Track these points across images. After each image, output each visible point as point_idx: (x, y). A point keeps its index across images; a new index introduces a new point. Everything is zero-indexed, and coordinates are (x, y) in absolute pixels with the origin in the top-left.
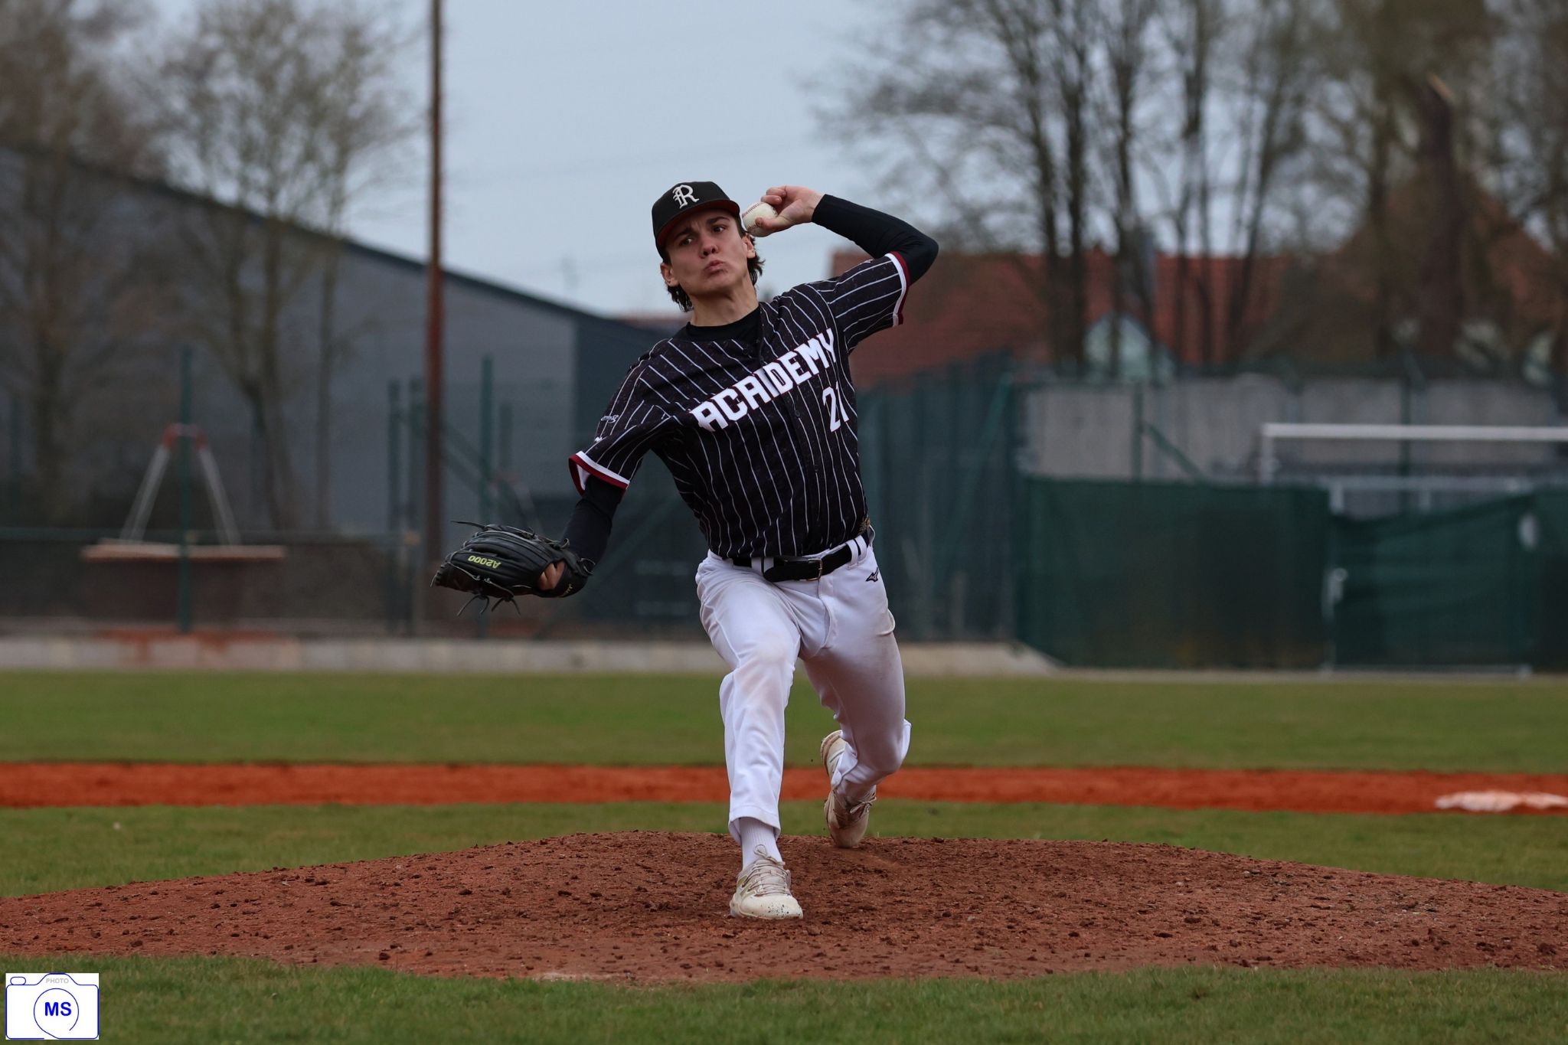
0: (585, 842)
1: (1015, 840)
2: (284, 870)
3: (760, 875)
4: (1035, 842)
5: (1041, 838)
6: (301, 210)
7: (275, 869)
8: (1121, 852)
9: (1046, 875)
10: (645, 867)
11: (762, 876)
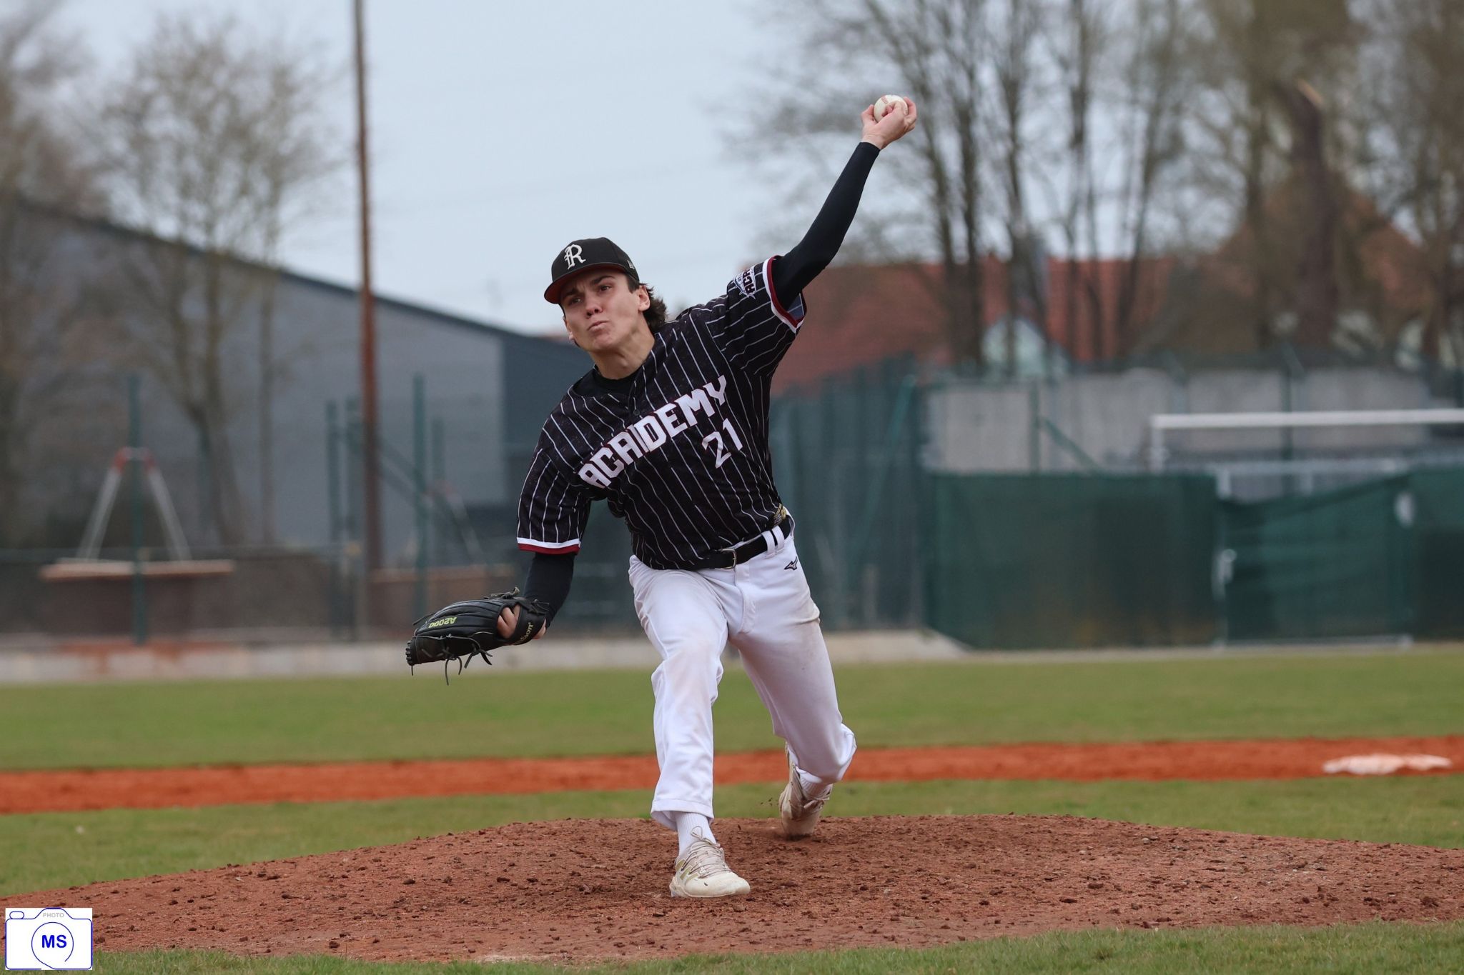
0: (521, 831)
1: (926, 816)
2: (237, 866)
4: (946, 817)
5: (952, 813)
6: (237, 242)
7: (229, 865)
8: (1026, 824)
9: (957, 848)
10: (578, 853)
11: (699, 858)
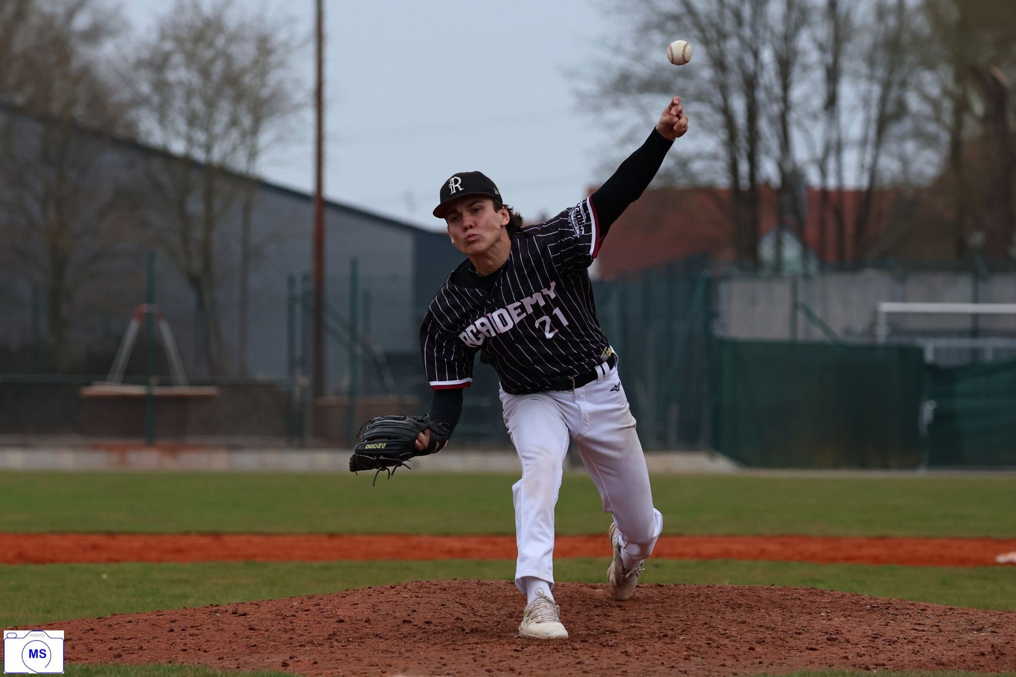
0: (421, 587)
1: (711, 585)
2: (217, 606)
3: (539, 608)
4: (725, 586)
5: (729, 583)
6: (228, 159)
7: (212, 605)
8: (783, 593)
9: (733, 609)
10: (461, 604)
11: (540, 609)
